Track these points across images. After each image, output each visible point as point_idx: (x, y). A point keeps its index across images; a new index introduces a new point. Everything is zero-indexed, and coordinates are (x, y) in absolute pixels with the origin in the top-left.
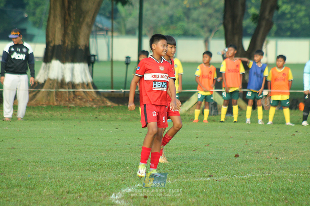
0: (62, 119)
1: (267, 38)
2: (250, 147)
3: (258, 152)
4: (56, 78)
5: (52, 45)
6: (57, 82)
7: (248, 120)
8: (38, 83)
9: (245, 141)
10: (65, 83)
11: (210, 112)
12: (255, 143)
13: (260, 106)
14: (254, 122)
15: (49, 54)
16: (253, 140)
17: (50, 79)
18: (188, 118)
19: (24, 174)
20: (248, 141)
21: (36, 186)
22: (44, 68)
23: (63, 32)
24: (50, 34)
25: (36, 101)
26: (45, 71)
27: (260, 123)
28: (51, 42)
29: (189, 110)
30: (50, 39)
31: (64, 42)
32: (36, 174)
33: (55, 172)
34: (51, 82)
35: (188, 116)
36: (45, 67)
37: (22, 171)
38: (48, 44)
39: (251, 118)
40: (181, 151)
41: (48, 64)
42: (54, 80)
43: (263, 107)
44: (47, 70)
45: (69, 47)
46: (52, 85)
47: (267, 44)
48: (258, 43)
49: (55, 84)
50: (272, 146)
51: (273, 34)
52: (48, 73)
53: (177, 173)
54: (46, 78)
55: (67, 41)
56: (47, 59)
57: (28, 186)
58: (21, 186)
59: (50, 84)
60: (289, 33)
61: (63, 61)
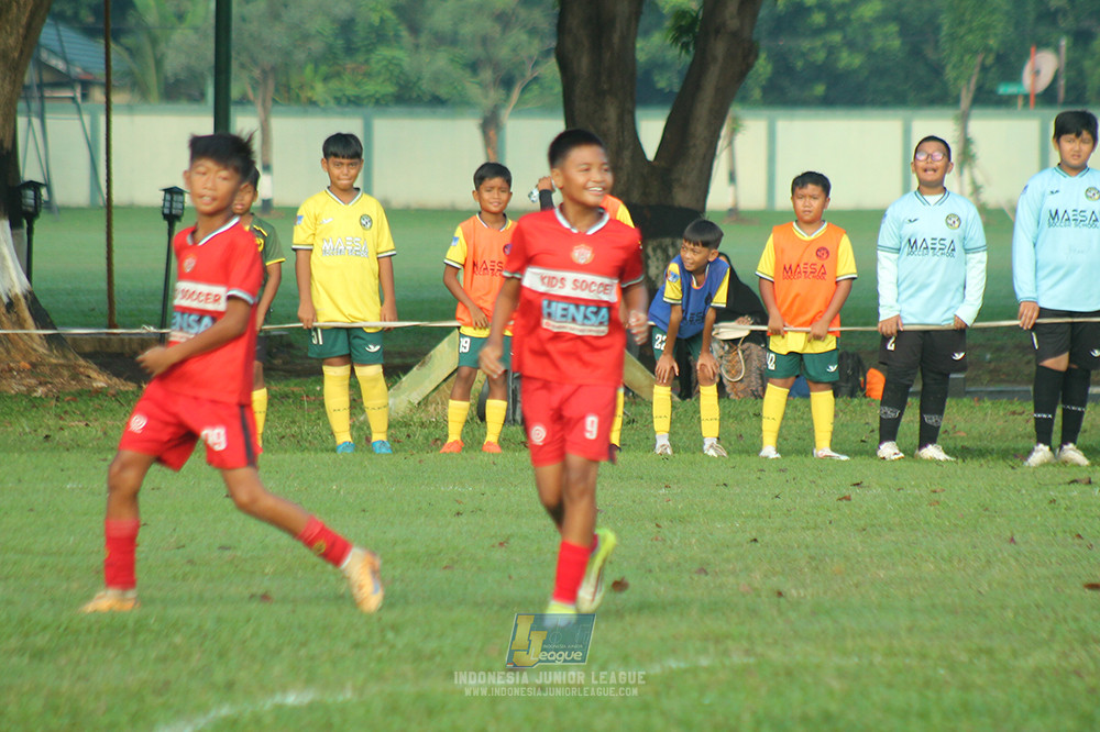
1: (735, 110)
2: (671, 548)
3: (702, 571)
7: (662, 440)
9: (651, 527)
11: (508, 409)
12: (693, 533)
13: (709, 381)
14: (686, 450)
16: (682, 520)
18: (419, 435)
20: (665, 523)
27: (712, 453)
29: (425, 402)
35: (422, 425)
39: (672, 434)
40: (394, 568)
43: (721, 388)
47: (733, 132)
48: (700, 129)
50: (758, 545)
51: (757, 94)
60: (820, 89)
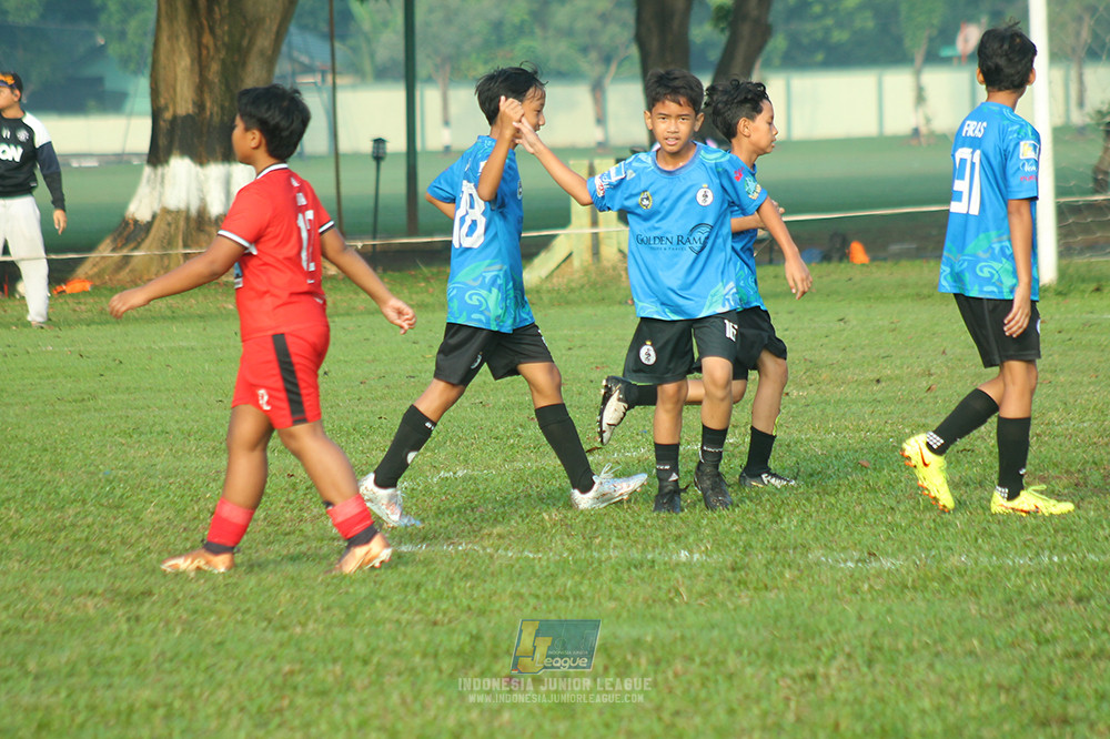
0: (201, 317)
4: (182, 206)
5: (168, 115)
6: (188, 218)
8: (136, 222)
10: (210, 218)
15: (162, 142)
17: (166, 211)
19: (92, 469)
21: (127, 498)
22: (148, 181)
23: (197, 80)
24: (162, 88)
25: (132, 271)
26: (154, 188)
28: (166, 108)
29: (551, 276)
30: (162, 102)
31: (200, 106)
32: (125, 468)
33: (179, 459)
34: (169, 218)
36: (153, 176)
37: (89, 462)
38: (156, 116)
41: (160, 170)
42: (178, 212)
44: (158, 186)
45: (216, 119)
46: (173, 227)
49: (182, 224)
52: (161, 195)
53: (512, 447)
54: (157, 208)
55: (208, 105)
56: (157, 156)
57: (104, 501)
58: (84, 502)
59: (169, 224)
61: (200, 159)
